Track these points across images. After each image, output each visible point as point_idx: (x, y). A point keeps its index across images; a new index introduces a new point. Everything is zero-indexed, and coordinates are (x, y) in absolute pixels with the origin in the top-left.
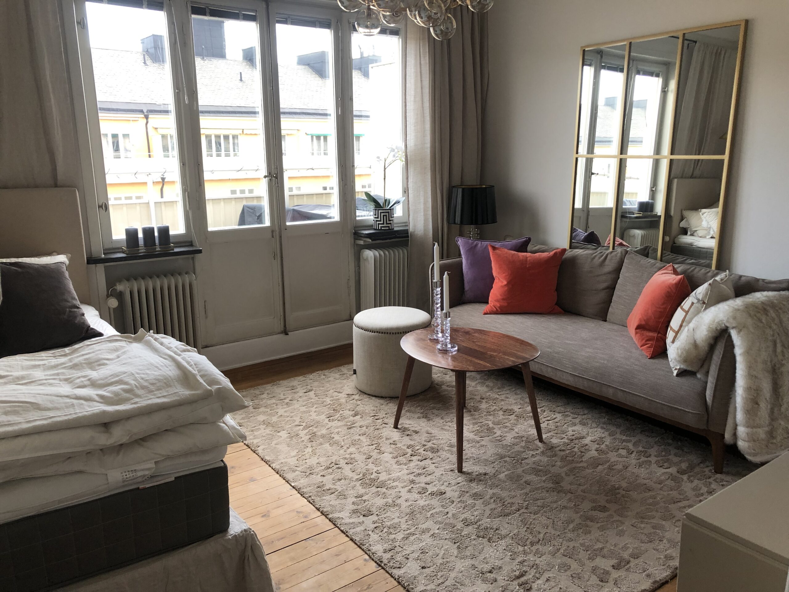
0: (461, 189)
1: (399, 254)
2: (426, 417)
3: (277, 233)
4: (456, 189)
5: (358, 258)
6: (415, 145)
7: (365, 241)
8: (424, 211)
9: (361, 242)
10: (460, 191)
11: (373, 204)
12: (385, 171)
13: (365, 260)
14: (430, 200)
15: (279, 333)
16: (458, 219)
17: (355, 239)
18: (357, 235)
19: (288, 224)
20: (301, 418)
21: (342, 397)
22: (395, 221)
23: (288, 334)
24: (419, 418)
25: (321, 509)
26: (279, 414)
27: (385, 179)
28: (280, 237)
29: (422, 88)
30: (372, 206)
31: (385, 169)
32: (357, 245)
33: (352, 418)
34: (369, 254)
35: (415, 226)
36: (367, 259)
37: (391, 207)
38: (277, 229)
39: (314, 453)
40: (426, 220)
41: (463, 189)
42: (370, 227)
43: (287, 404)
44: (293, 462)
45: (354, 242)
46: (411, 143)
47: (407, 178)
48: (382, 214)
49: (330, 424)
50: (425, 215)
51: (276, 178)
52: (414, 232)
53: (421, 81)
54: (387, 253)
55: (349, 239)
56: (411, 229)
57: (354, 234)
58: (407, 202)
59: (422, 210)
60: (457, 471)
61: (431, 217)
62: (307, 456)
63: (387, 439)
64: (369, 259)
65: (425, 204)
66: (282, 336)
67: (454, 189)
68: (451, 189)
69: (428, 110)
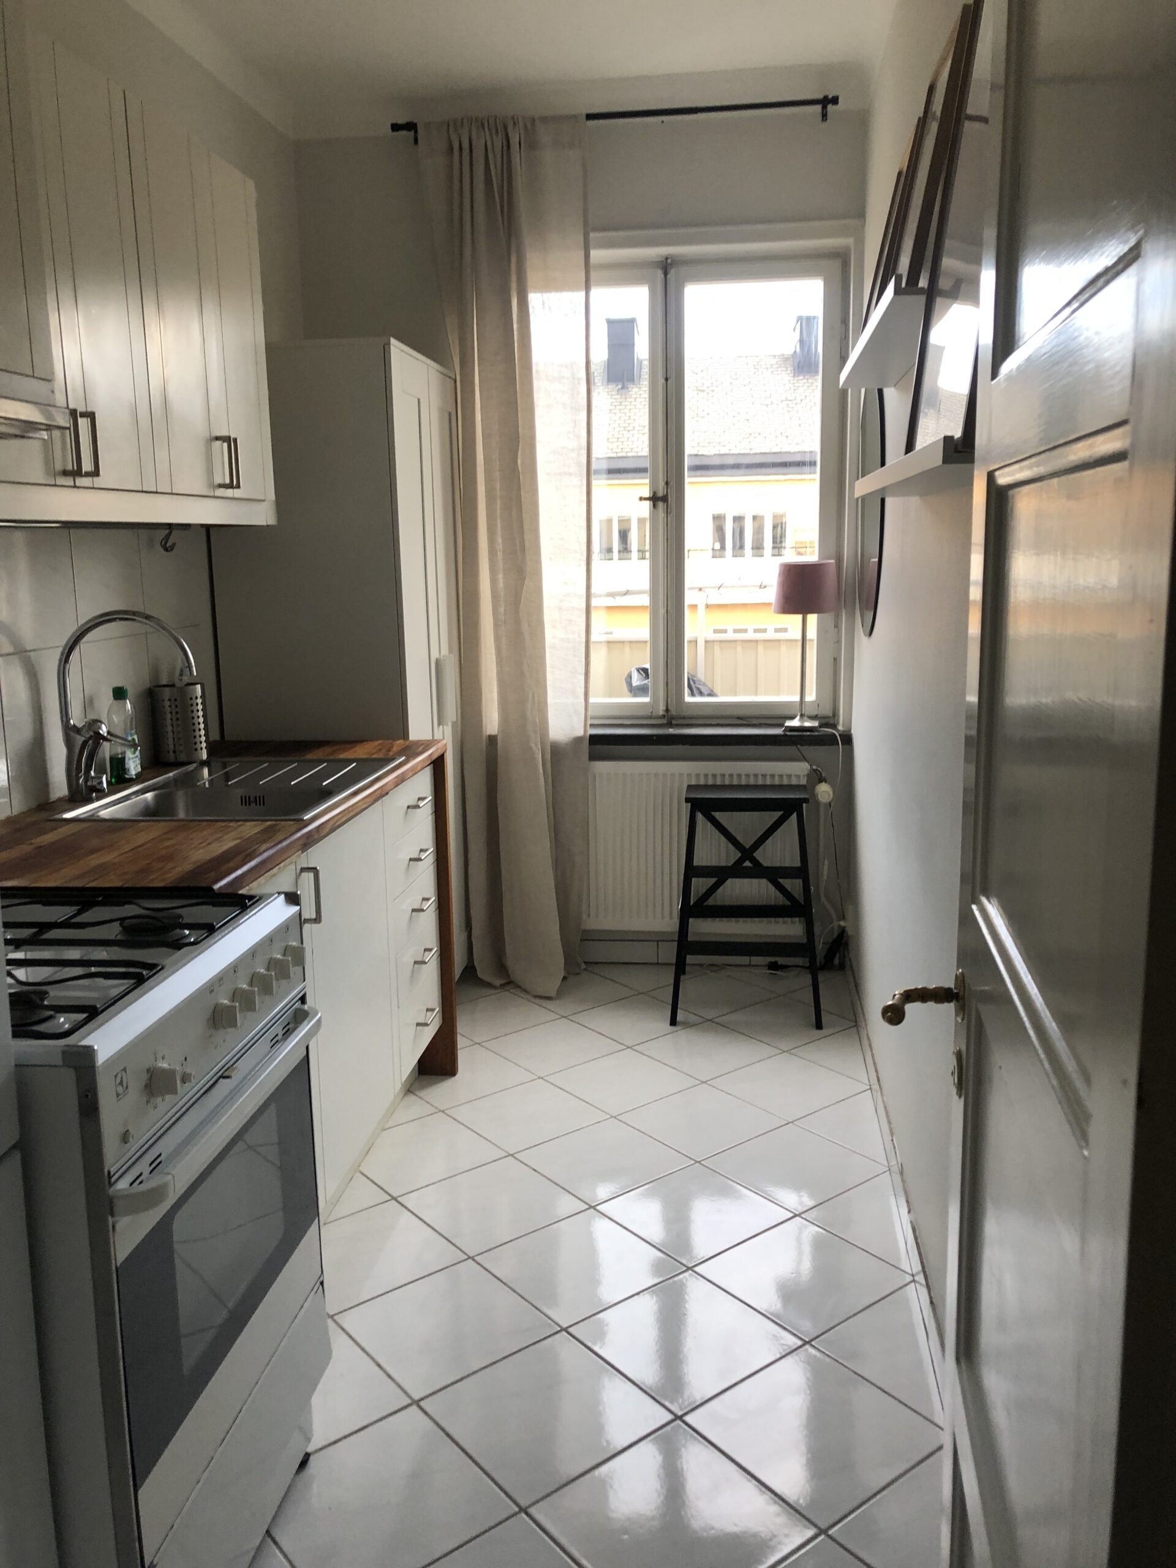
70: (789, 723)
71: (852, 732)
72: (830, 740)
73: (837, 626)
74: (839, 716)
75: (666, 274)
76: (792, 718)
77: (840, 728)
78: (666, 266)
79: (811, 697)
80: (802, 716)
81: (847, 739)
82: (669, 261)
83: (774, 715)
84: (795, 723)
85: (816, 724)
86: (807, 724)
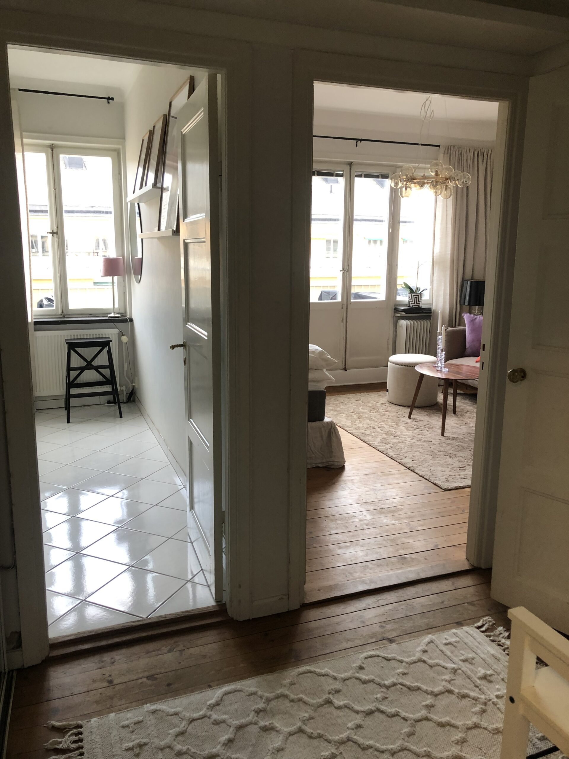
0: (470, 282)
1: (425, 324)
2: (429, 416)
3: (345, 306)
4: (467, 282)
5: (396, 325)
6: (440, 252)
7: (401, 314)
8: (444, 296)
9: (399, 315)
10: (469, 283)
11: (409, 290)
12: (418, 269)
13: (400, 326)
14: (448, 288)
15: (341, 370)
16: (467, 303)
17: (395, 313)
18: (396, 310)
19: (352, 301)
20: (354, 410)
21: (379, 404)
22: (423, 302)
23: (347, 370)
24: (424, 416)
25: (363, 440)
26: (341, 407)
27: (418, 274)
28: (347, 308)
29: (447, 215)
30: (408, 292)
31: (418, 267)
32: (396, 317)
33: (383, 413)
34: (403, 323)
35: (436, 306)
36: (401, 326)
37: (421, 292)
38: (345, 302)
39: (360, 422)
40: (444, 302)
41: (471, 282)
42: (406, 305)
43: (345, 404)
44: (349, 425)
45: (394, 315)
46: (437, 250)
47: (433, 274)
48: (414, 297)
49: (370, 414)
50: (444, 298)
51: (348, 272)
52: (436, 310)
53: (446, 211)
54: (416, 322)
55: (391, 312)
56: (433, 308)
57: (394, 309)
58: (431, 290)
59: (442, 295)
60: (441, 436)
61: (448, 300)
62: (357, 423)
63: (403, 421)
64: (403, 325)
65: (445, 290)
66: (343, 371)
67: (465, 282)
68: (464, 281)
69: (450, 230)
70: (109, 315)
71: (133, 317)
72: (125, 321)
73: (124, 281)
74: (127, 312)
75: (52, 150)
76: (110, 314)
77: (128, 316)
78: (52, 147)
79: (117, 306)
80: (114, 312)
81: (131, 320)
82: (53, 146)
83: (104, 313)
84: (112, 315)
85: (119, 315)
86: (117, 315)
